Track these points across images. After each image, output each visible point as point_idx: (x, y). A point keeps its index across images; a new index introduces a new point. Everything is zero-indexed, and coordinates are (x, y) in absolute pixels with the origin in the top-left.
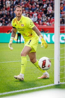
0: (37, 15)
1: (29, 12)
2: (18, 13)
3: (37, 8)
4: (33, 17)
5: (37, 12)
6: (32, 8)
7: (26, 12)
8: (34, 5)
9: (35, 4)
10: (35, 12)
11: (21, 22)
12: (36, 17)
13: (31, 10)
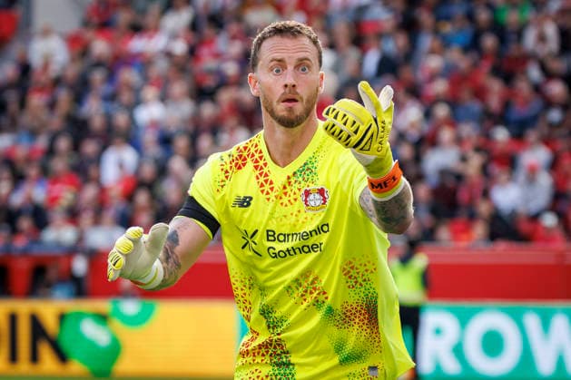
0: (554, 166)
1: (487, 136)
2: (279, 91)
3: (548, 104)
4: (521, 175)
5: (547, 141)
6: (506, 105)
7: (459, 141)
8: (523, 87)
9: (534, 73)
10: (532, 135)
11: (307, 169)
12: (545, 181)
13: (501, 118)
